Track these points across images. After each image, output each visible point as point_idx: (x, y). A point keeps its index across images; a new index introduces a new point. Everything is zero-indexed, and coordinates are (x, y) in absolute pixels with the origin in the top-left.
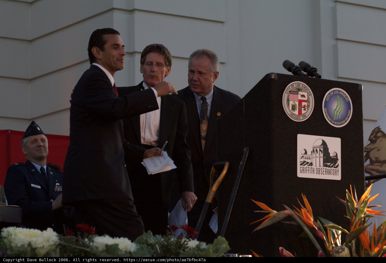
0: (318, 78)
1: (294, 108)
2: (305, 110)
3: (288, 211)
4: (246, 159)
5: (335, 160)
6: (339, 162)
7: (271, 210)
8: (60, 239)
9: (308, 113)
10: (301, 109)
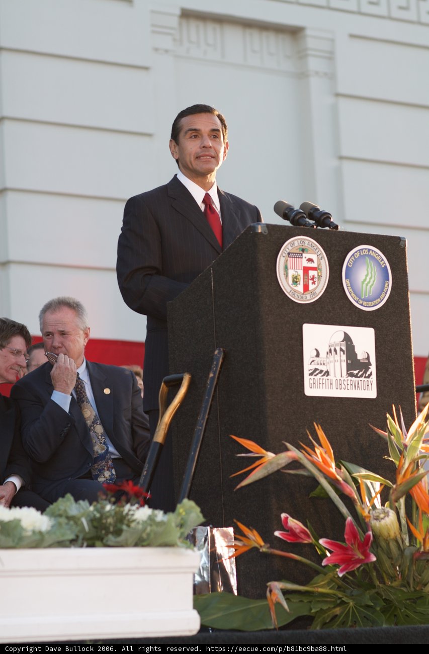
0: (334, 230)
1: (295, 281)
2: (315, 284)
4: (219, 369)
5: (365, 366)
6: (373, 369)
7: (264, 451)
9: (319, 288)
10: (308, 281)
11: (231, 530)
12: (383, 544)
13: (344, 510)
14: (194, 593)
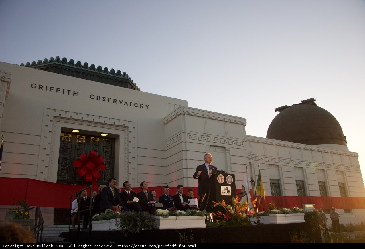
0: (225, 173)
1: (220, 180)
3: (220, 203)
4: (210, 192)
5: (230, 191)
6: (231, 192)
7: (216, 203)
8: (169, 212)
9: (223, 181)
11: (212, 213)
12: (232, 215)
13: (227, 211)
14: (206, 222)
